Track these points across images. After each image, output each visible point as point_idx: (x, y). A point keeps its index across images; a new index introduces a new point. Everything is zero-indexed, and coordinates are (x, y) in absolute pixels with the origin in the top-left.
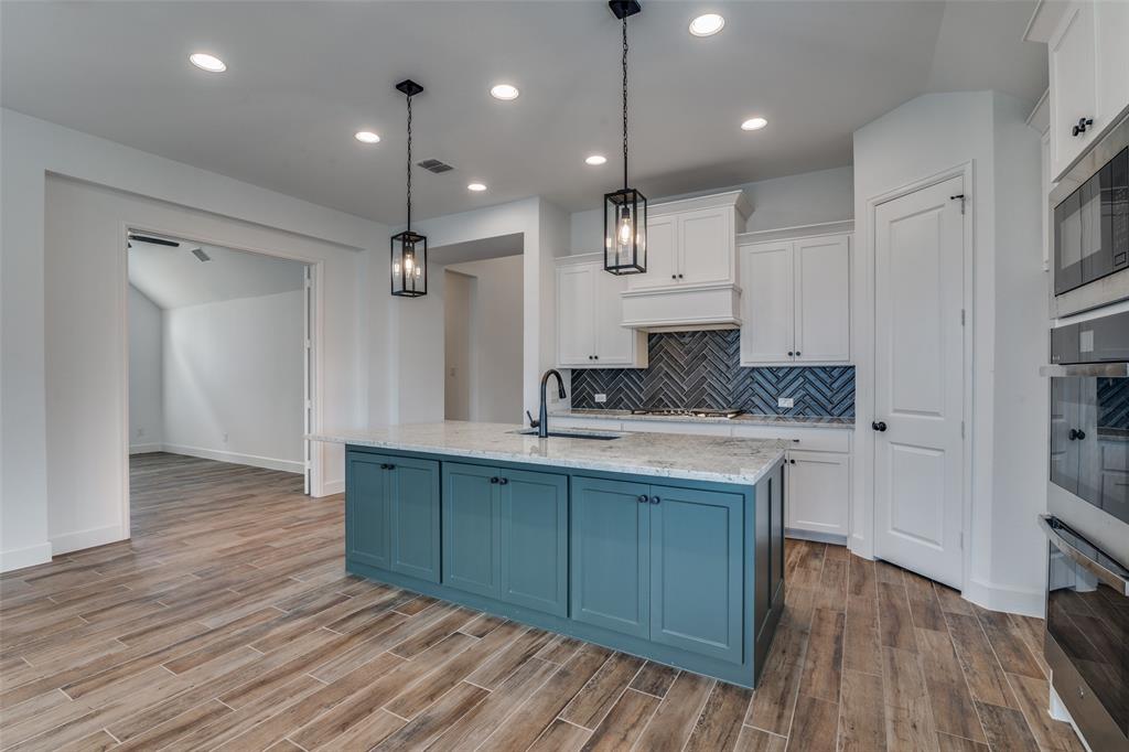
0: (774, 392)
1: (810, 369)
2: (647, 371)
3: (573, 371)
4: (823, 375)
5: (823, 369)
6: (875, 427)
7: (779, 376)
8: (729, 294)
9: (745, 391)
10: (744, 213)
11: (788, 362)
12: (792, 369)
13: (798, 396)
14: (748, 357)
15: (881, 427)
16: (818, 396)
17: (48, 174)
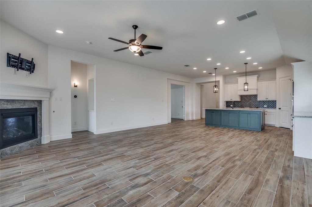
0: (263, 105)
1: (270, 101)
2: (241, 101)
3: (226, 102)
4: (272, 102)
5: (272, 101)
6: (279, 109)
7: (264, 102)
8: (256, 90)
9: (258, 104)
10: (258, 77)
11: (266, 100)
12: (266, 101)
13: (267, 105)
14: (259, 99)
15: (280, 109)
16: (271, 105)
17: (167, 79)
